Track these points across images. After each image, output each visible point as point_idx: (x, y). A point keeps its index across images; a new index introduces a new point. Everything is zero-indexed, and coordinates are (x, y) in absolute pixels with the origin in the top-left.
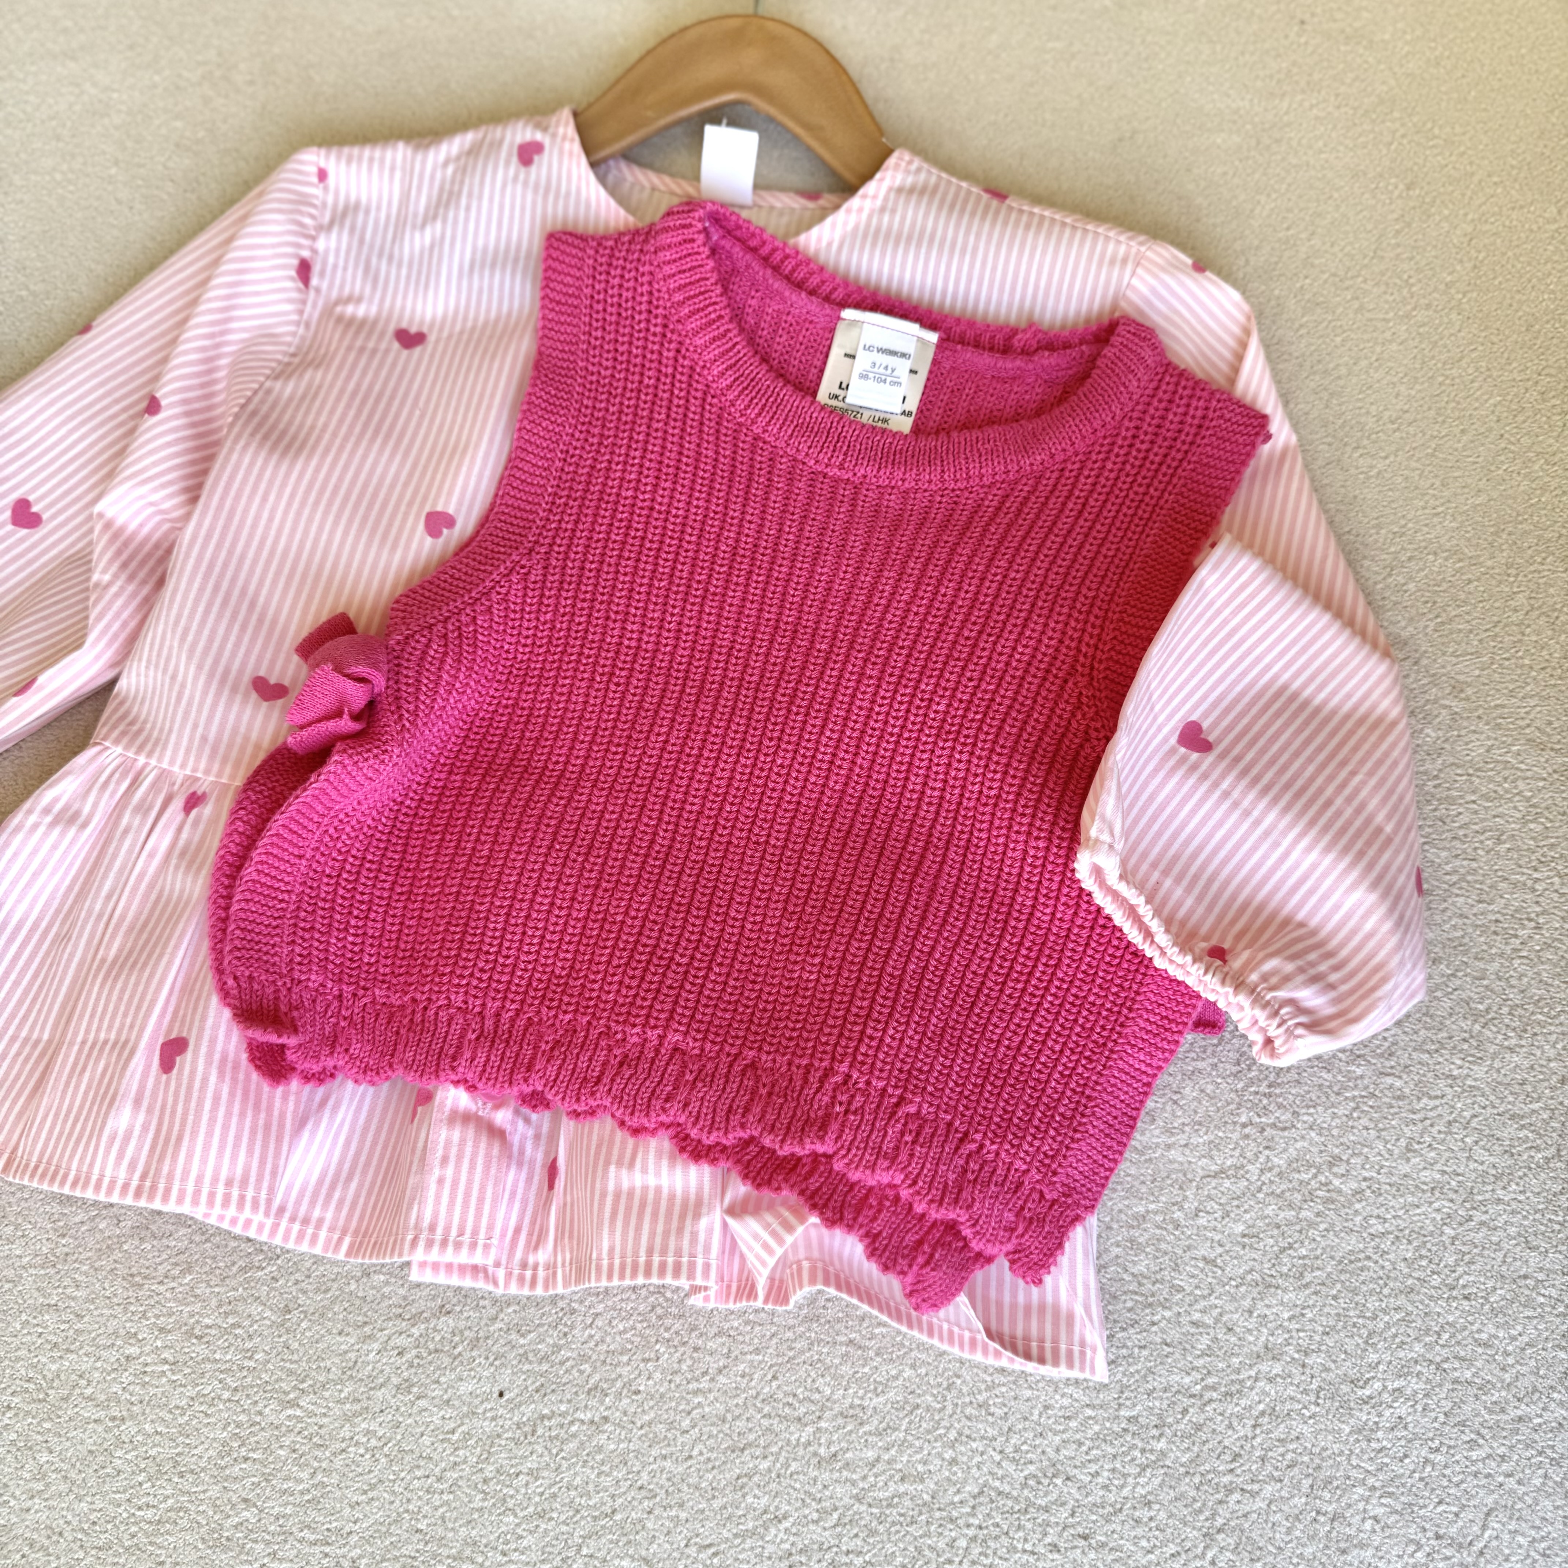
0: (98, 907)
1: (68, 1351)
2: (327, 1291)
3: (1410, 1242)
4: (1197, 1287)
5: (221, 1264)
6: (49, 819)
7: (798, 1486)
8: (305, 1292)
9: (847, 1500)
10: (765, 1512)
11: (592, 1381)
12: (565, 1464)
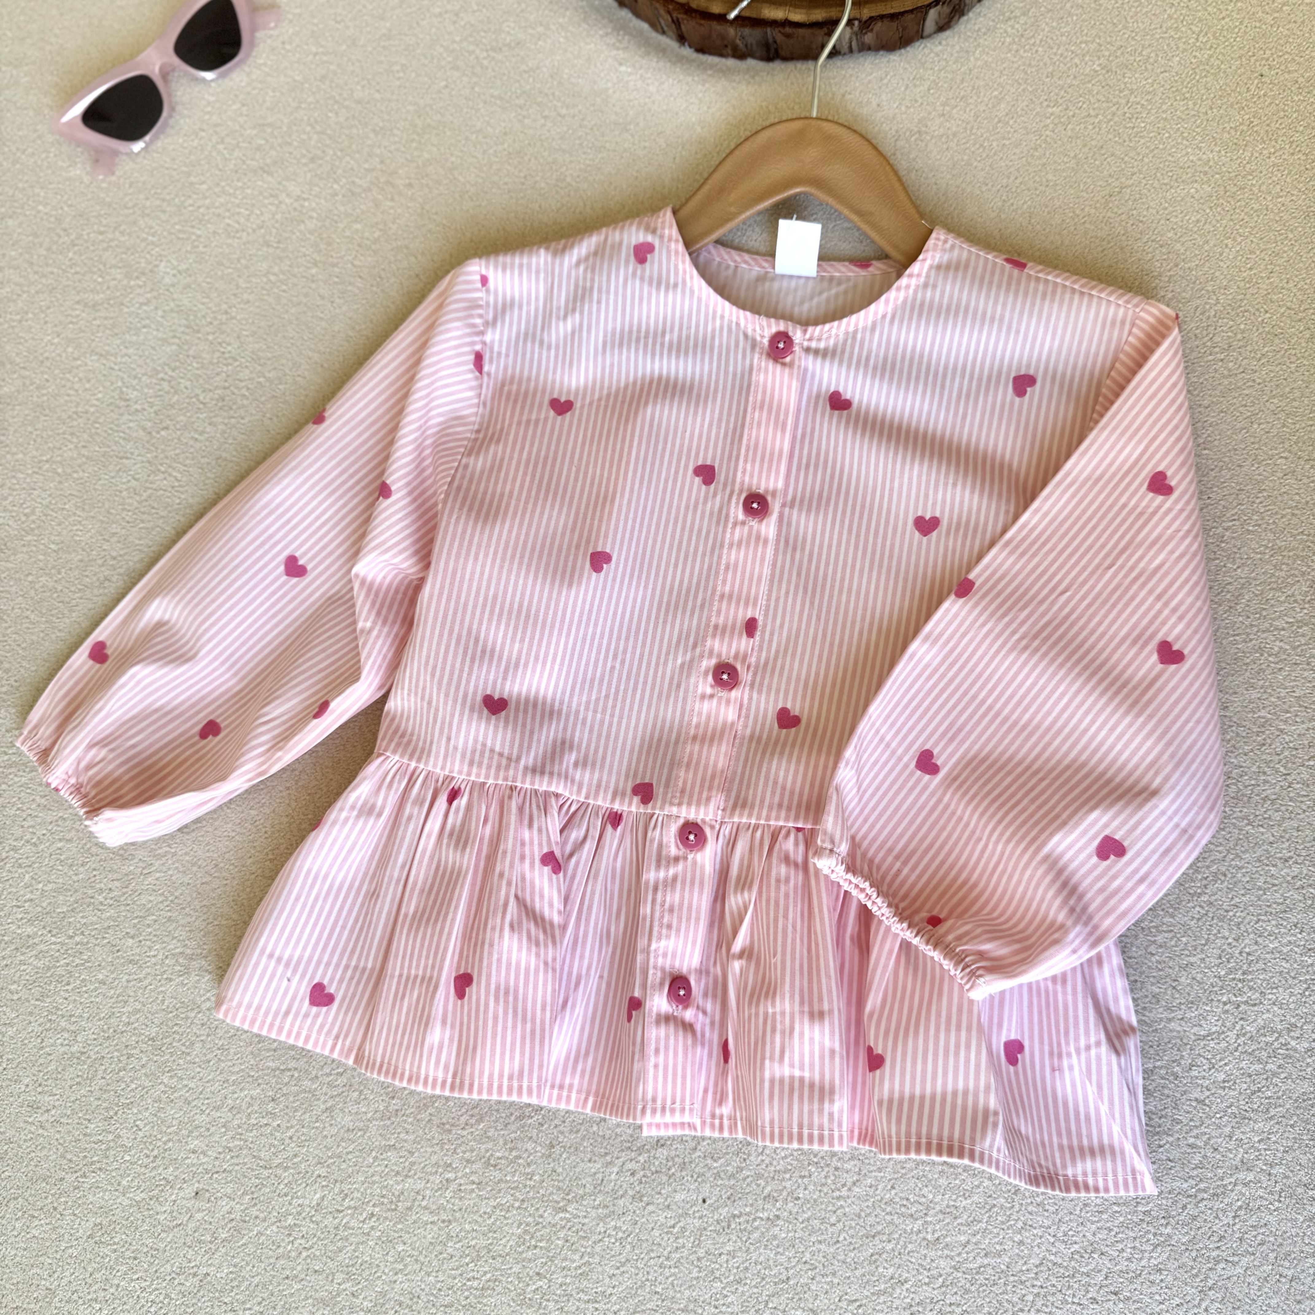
1: (407, 1176)
2: (578, 1131)
7: (913, 1260)
8: (562, 1133)
9: (948, 1270)
10: (892, 1278)
11: (766, 1191)
12: (752, 1248)
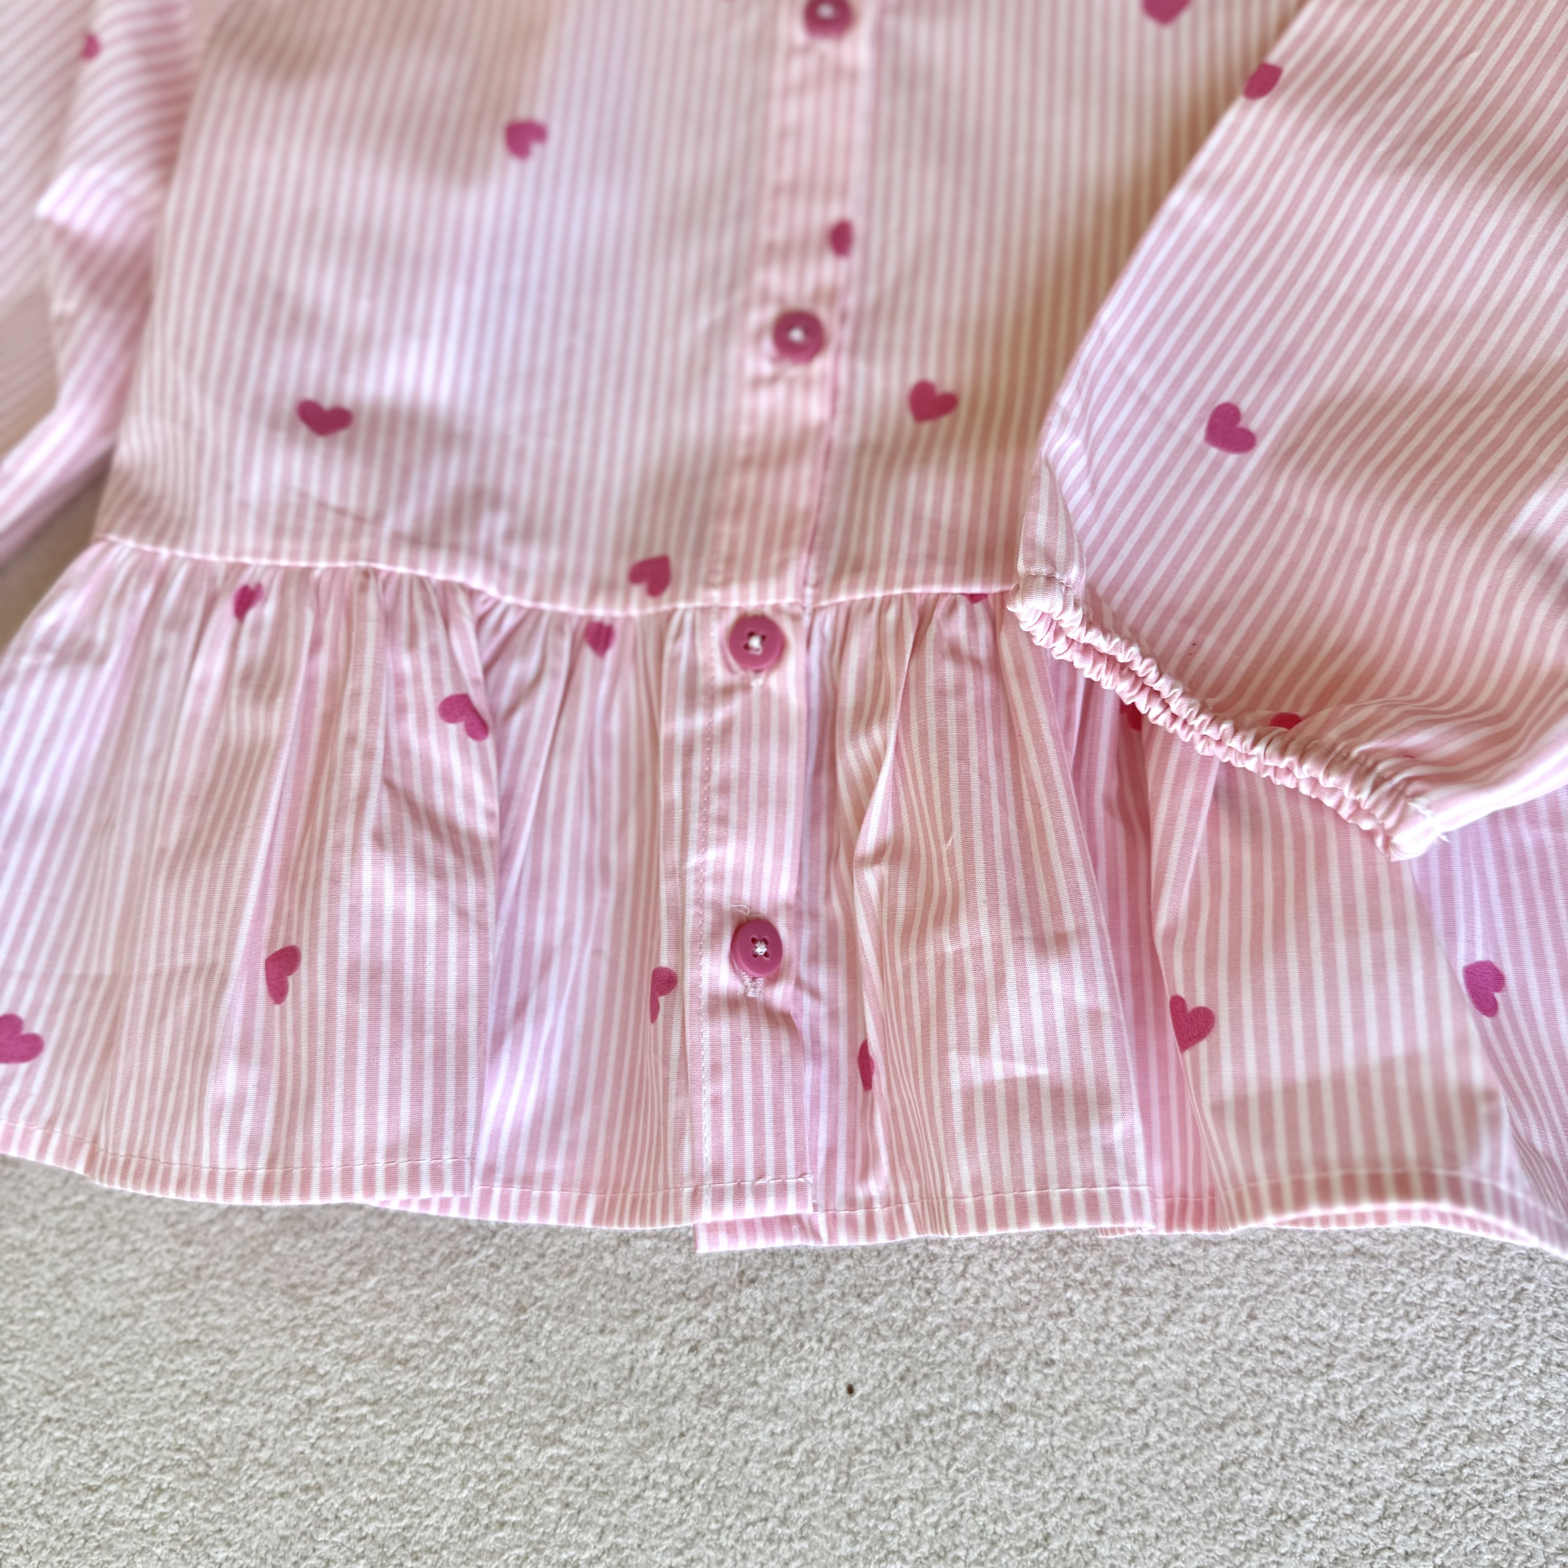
0: (142, 775)
1: (225, 1402)
2: (572, 1272)
5: (416, 1255)
6: (49, 658)
7: (1314, 1468)
8: (541, 1279)
9: (1392, 1480)
10: (1272, 1512)
11: (980, 1356)
12: (963, 1479)
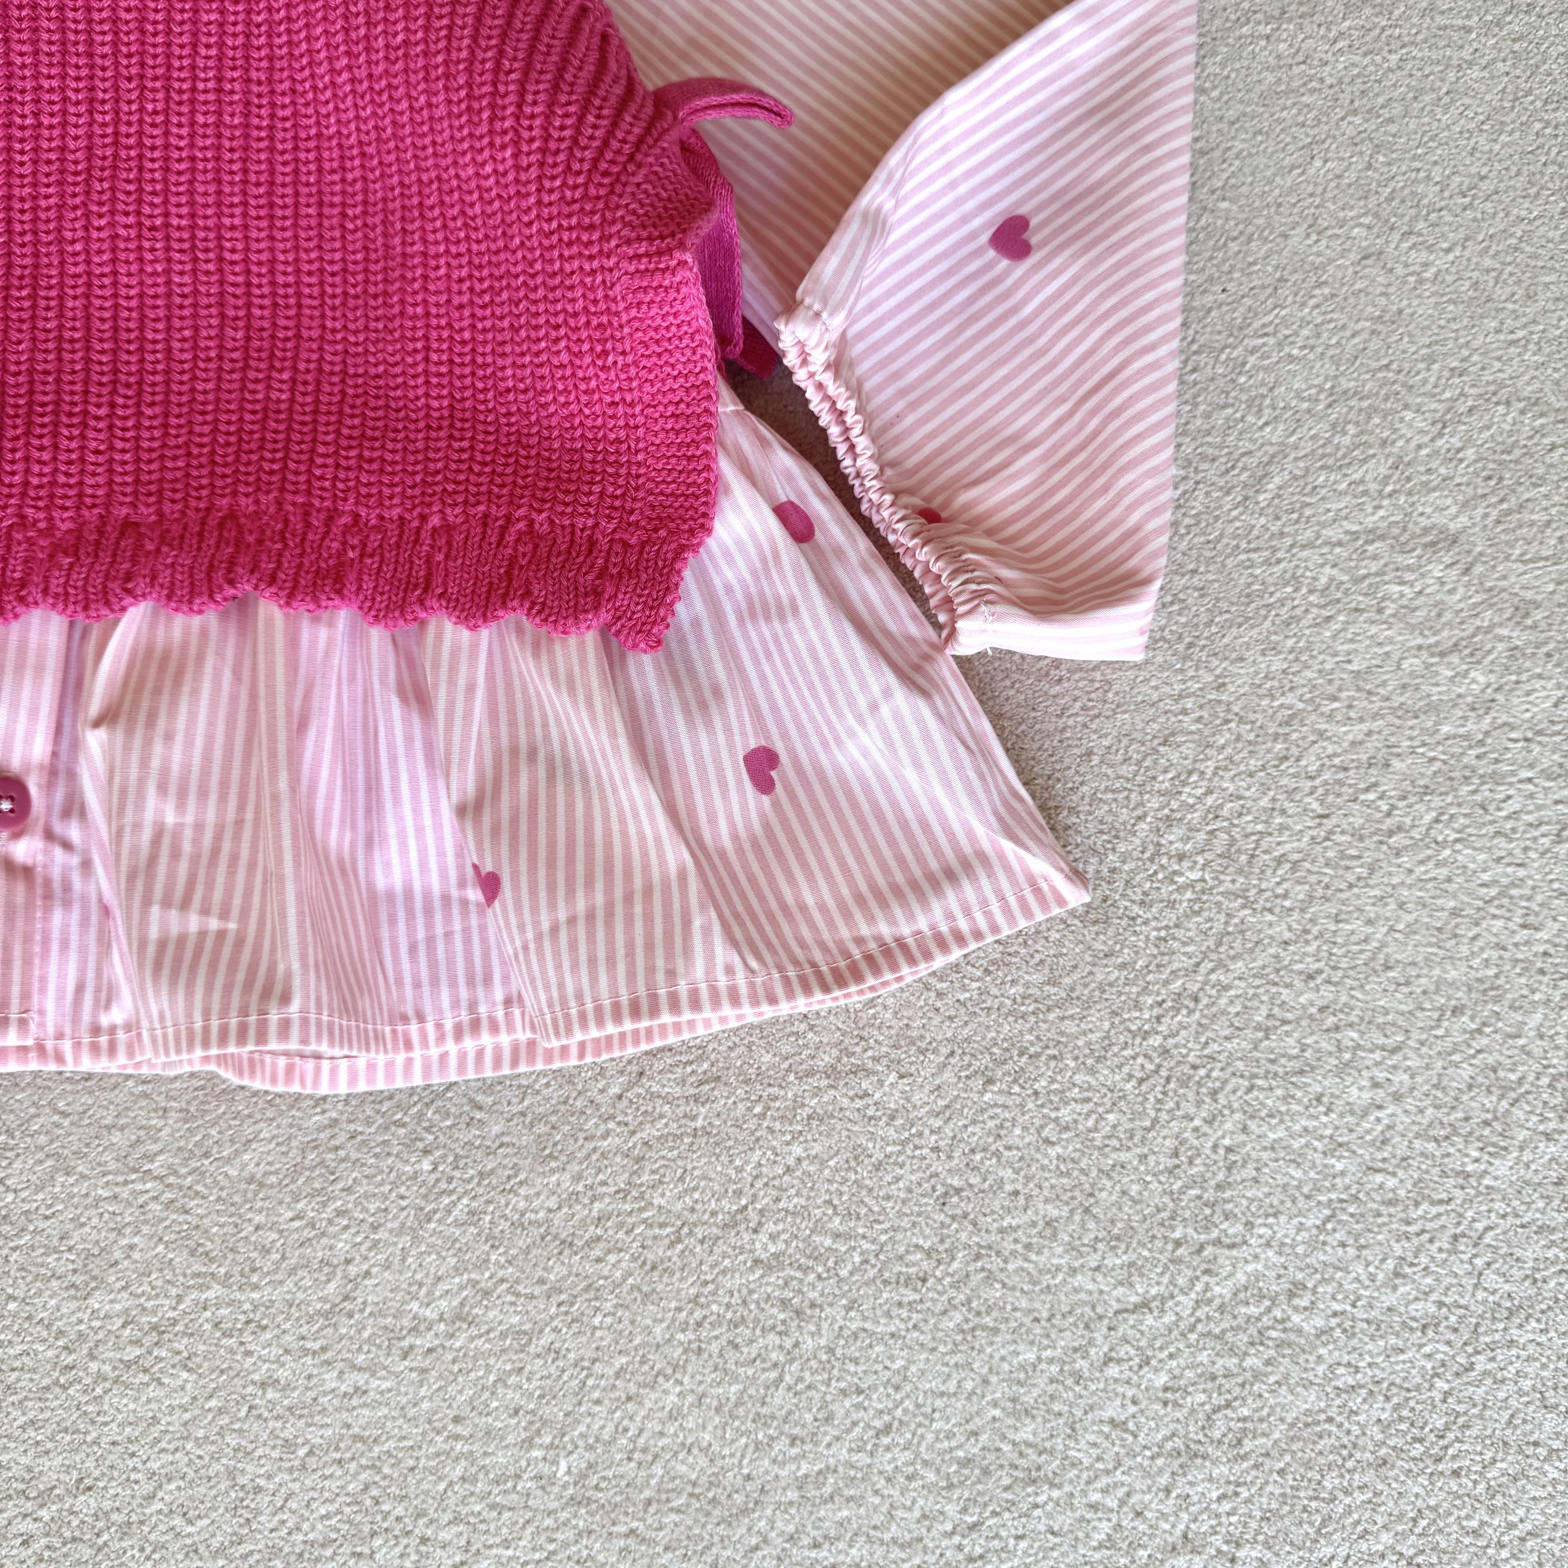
3: (1387, 1399)
4: (1099, 1459)
